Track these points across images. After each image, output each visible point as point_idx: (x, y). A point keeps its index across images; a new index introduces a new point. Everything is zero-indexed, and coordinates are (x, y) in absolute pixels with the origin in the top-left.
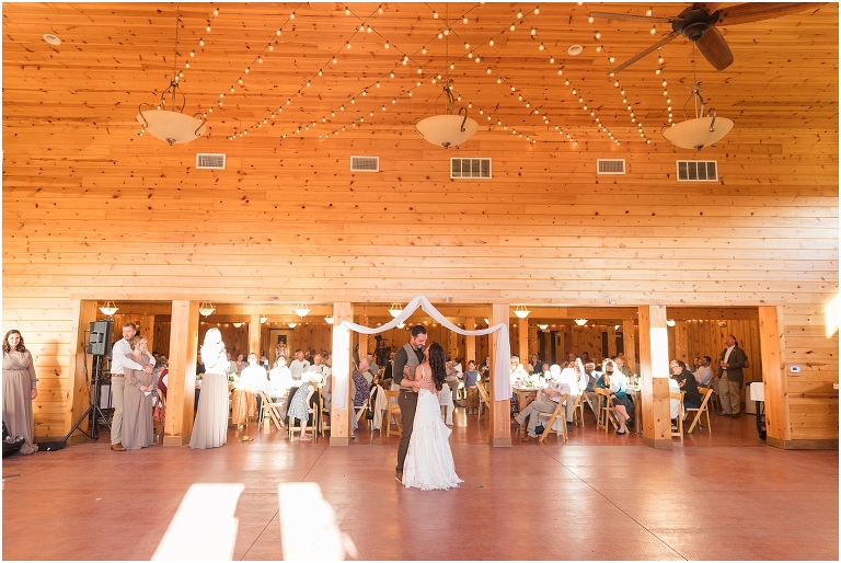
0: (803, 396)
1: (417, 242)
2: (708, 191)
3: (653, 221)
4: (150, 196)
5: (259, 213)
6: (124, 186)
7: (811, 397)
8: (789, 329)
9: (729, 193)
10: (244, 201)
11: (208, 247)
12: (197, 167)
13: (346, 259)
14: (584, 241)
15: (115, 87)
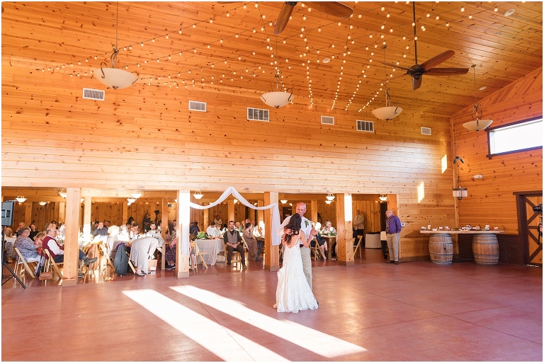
0: (406, 237)
1: (229, 155)
2: (369, 136)
3: (346, 150)
4: (47, 114)
5: (129, 131)
6: (25, 105)
7: (409, 237)
8: (401, 205)
9: (378, 139)
10: (118, 123)
11: (93, 152)
12: (84, 97)
13: (186, 163)
14: (315, 159)
15: (30, 36)
